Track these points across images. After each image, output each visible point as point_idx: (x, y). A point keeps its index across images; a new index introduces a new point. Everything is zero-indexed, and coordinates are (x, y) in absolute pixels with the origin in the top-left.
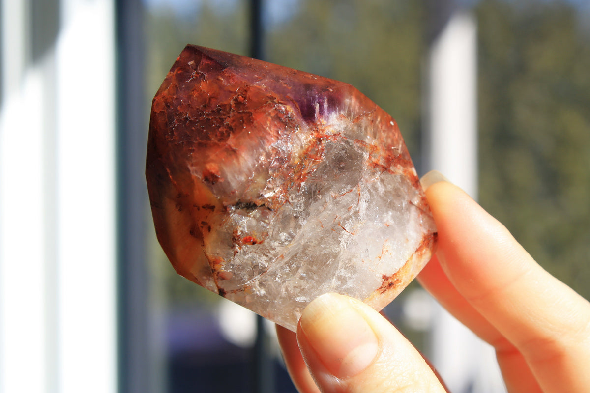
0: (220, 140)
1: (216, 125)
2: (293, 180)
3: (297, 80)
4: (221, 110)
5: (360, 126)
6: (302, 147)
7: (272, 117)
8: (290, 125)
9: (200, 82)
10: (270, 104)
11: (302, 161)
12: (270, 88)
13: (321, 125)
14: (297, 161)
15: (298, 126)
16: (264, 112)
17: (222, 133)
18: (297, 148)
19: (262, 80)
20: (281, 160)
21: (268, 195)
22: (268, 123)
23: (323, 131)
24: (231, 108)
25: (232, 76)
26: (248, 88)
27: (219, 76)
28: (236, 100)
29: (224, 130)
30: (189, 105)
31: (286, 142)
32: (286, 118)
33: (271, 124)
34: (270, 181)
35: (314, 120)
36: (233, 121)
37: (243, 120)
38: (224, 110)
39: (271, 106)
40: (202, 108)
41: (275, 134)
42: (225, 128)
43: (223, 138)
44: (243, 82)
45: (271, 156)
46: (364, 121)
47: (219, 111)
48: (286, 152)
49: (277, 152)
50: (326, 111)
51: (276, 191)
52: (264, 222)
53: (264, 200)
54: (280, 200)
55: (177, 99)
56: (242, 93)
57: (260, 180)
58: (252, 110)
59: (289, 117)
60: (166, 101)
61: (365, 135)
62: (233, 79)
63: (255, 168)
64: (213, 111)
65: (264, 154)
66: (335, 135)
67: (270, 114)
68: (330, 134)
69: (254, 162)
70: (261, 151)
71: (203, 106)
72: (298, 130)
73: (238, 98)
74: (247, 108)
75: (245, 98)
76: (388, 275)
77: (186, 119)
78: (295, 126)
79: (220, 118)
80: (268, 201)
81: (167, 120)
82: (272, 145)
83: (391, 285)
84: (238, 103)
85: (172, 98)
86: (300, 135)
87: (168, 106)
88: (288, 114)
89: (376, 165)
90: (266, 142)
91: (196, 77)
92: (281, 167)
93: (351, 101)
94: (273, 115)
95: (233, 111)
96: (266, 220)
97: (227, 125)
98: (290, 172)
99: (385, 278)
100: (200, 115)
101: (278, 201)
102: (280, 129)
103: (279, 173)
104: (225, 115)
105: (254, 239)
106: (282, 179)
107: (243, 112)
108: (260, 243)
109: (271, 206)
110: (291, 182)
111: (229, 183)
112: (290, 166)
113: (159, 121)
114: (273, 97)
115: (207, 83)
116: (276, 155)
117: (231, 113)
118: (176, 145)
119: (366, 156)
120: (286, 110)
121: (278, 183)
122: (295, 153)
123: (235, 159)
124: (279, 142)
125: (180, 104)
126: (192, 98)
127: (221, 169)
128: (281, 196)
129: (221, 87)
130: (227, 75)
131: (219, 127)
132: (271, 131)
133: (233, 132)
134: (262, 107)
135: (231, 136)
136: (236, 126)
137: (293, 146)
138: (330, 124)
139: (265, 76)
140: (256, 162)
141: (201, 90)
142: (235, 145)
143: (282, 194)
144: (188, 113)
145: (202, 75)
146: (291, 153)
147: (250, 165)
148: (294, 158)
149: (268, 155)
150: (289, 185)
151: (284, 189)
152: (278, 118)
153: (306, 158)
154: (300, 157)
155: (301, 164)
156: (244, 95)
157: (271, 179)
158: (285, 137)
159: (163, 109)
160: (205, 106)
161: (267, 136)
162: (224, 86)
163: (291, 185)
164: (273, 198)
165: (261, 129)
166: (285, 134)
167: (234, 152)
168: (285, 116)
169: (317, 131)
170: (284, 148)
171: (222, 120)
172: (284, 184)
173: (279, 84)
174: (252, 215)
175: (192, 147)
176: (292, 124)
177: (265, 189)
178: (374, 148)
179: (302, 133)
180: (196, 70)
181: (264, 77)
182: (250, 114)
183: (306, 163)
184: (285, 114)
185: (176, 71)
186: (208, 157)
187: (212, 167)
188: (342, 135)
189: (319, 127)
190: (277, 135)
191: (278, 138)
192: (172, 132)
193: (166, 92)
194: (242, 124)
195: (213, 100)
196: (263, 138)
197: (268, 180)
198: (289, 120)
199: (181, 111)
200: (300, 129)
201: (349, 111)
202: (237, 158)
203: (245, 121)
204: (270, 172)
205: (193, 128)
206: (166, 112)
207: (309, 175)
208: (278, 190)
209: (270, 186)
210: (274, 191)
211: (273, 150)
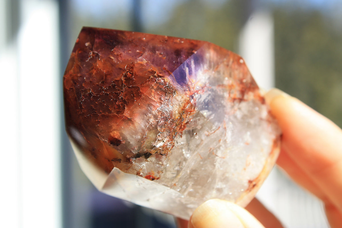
0: (118, 112)
1: (114, 99)
2: (176, 130)
3: (168, 48)
4: (115, 85)
5: (219, 72)
6: (180, 105)
7: (155, 89)
8: (169, 92)
9: (96, 61)
10: (152, 78)
11: (181, 116)
12: (150, 62)
13: (192, 84)
14: (177, 117)
15: (175, 92)
16: (148, 86)
17: (119, 106)
18: (176, 107)
19: (143, 54)
20: (166, 119)
21: (159, 145)
22: (153, 94)
23: (193, 88)
24: (122, 84)
25: (120, 55)
26: (134, 65)
27: (110, 55)
28: (125, 76)
29: (120, 103)
30: (91, 82)
31: (168, 105)
32: (166, 87)
33: (154, 94)
34: (159, 135)
35: (186, 82)
36: (126, 95)
37: (133, 95)
38: (118, 86)
39: (152, 80)
40: (100, 84)
41: (159, 100)
42: (121, 102)
43: (120, 110)
44: (129, 59)
45: (158, 117)
46: (222, 67)
47: (114, 86)
48: (168, 112)
49: (162, 113)
50: (193, 70)
51: (165, 141)
52: (159, 164)
53: (157, 149)
54: (168, 147)
55: (81, 76)
56: (129, 70)
57: (152, 135)
58: (139, 85)
59: (167, 86)
60: (73, 80)
61: (224, 78)
62: (121, 57)
63: (147, 128)
64: (109, 87)
65: (153, 117)
66: (203, 88)
67: (153, 88)
68: (199, 89)
69: (146, 124)
70: (150, 115)
71: (101, 82)
72: (175, 94)
73: (127, 74)
74: (135, 83)
75: (132, 74)
76: (252, 179)
77: (90, 94)
78: (173, 92)
79: (115, 93)
80: (160, 149)
81: (76, 95)
82: (158, 109)
83: (254, 186)
84: (128, 79)
85: (77, 77)
86: (177, 98)
87: (75, 84)
88: (166, 84)
89: (234, 99)
90: (152, 107)
91: (93, 57)
92: (166, 124)
93: (210, 55)
94: (155, 87)
95: (125, 86)
96: (160, 163)
97: (122, 98)
98: (173, 125)
99: (250, 182)
100: (100, 91)
101: (167, 148)
102: (162, 96)
103: (165, 128)
104: (119, 90)
105: (152, 177)
106: (168, 132)
107: (133, 87)
108: (158, 179)
109: (163, 153)
110: (175, 132)
111: (129, 142)
112: (173, 121)
113: (70, 97)
114: (153, 71)
115: (102, 62)
116: (161, 116)
117: (123, 88)
118: (85, 117)
119: (226, 95)
120: (164, 82)
121: (165, 135)
122: (175, 111)
123: (131, 125)
124: (163, 105)
125: (84, 81)
126: (92, 75)
127: (121, 134)
128: (168, 143)
129: (113, 65)
130: (116, 53)
131: (116, 101)
132: (155, 99)
133: (127, 105)
134: (146, 82)
135: (126, 108)
136: (128, 99)
137: (173, 107)
138: (198, 80)
139: (144, 49)
140: (147, 124)
141: (98, 69)
142: (130, 115)
143: (170, 142)
144: (91, 89)
145: (97, 54)
146: (172, 112)
147: (143, 126)
148: (175, 115)
149: (156, 117)
150: (174, 135)
151: (170, 138)
152: (159, 89)
153: (184, 113)
154: (179, 113)
155: (180, 118)
156: (131, 71)
157: (159, 134)
158: (166, 102)
159: (72, 86)
160: (103, 82)
161: (153, 103)
162: (115, 64)
163: (175, 134)
164: (163, 147)
165: (147, 99)
166: (167, 99)
167: (130, 120)
168: (165, 86)
169: (189, 90)
170: (166, 109)
171: (117, 95)
172: (170, 135)
173: (156, 55)
174: (149, 160)
175: (98, 119)
176: (170, 91)
177: (156, 142)
178: (231, 87)
179: (178, 95)
180: (92, 50)
181: (144, 51)
182: (138, 88)
183: (184, 116)
184: (165, 85)
185: (77, 52)
186: (111, 127)
187: (115, 134)
188: (208, 85)
189: (191, 86)
190: (160, 101)
191: (161, 103)
192: (81, 106)
193: (72, 71)
194: (133, 97)
195: (108, 76)
196: (150, 105)
197: (158, 135)
198: (168, 89)
199: (86, 88)
200: (177, 93)
201: (210, 62)
202: (133, 123)
203: (135, 95)
204: (159, 128)
205: (97, 103)
206: (74, 89)
207: (188, 124)
208: (166, 140)
209: (160, 139)
210: (163, 141)
211: (158, 112)
